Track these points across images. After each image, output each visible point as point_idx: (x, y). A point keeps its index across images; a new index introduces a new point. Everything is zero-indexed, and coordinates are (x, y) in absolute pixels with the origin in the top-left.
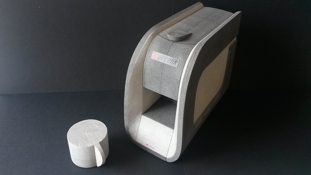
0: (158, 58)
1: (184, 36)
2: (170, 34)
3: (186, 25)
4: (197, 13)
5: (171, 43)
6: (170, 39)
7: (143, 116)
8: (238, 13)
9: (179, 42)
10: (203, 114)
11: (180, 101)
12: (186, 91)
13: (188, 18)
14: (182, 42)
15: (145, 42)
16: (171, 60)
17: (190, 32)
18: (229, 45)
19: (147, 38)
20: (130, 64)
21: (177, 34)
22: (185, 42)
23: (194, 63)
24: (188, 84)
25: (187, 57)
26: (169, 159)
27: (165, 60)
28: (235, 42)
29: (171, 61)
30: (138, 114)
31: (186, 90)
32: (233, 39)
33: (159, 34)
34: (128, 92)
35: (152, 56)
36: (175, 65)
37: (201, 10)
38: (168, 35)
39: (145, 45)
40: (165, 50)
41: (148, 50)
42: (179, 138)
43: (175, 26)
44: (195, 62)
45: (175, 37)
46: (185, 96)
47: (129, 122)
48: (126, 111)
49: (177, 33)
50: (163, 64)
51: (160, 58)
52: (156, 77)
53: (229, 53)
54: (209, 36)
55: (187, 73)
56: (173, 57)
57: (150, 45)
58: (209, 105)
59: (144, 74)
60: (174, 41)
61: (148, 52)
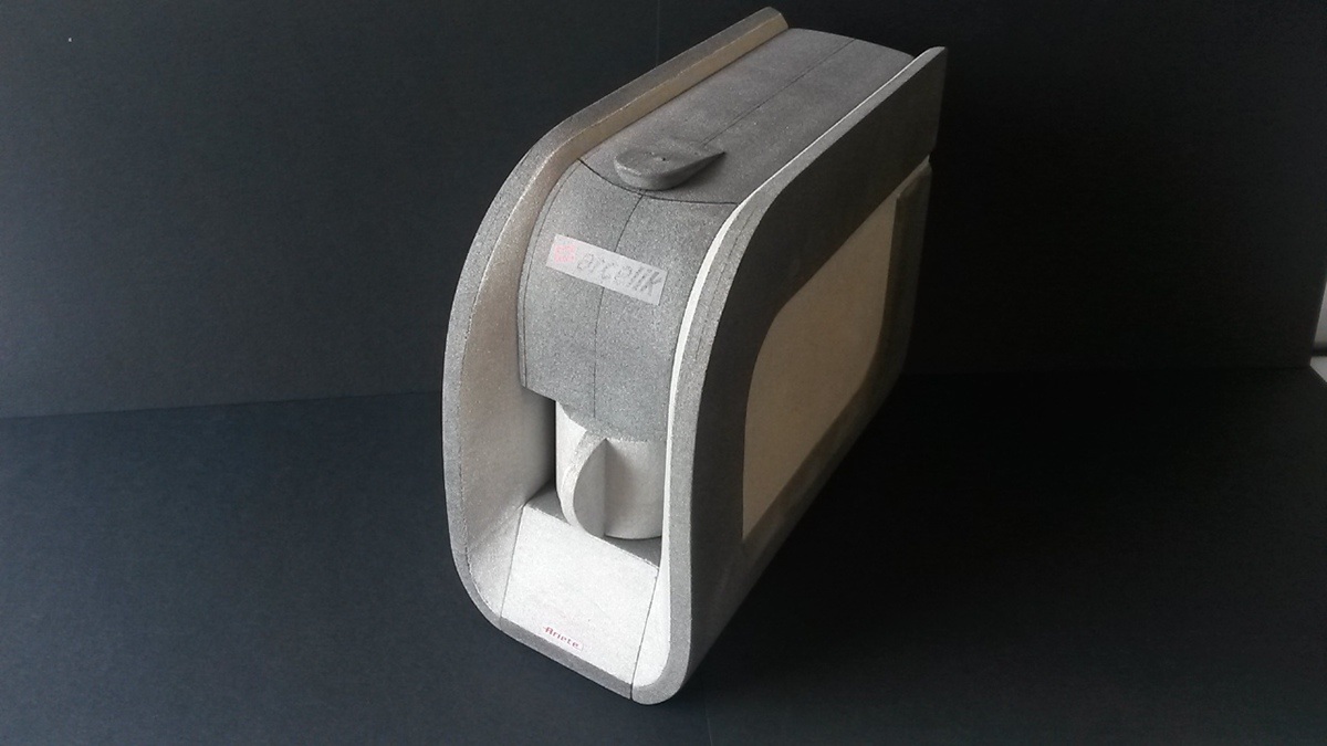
0: (576, 265)
1: (686, 169)
2: (624, 158)
3: (701, 114)
4: (755, 56)
5: (634, 197)
6: (627, 179)
7: (527, 509)
8: (930, 54)
9: (665, 196)
10: (788, 490)
11: (673, 449)
12: (698, 409)
13: (713, 82)
14: (679, 193)
15: (521, 194)
16: (634, 273)
17: (720, 146)
18: (897, 194)
19: (529, 176)
20: (460, 289)
21: (659, 159)
22: (691, 195)
23: (729, 287)
24: (703, 379)
25: (698, 259)
26: (644, 690)
27: (606, 274)
28: (921, 179)
29: (632, 276)
30: (505, 500)
31: (698, 405)
32: (913, 167)
33: (583, 158)
34: (455, 409)
35: (551, 257)
36: (649, 294)
37: (773, 42)
38: (619, 166)
39: (520, 209)
40: (605, 230)
41: (536, 231)
42: (678, 602)
43: (654, 119)
44: (730, 282)
45: (649, 171)
46: (694, 426)
47: (470, 538)
48: (452, 491)
49: (656, 156)
50: (600, 292)
51: (586, 265)
52: (572, 345)
53: (895, 226)
54: (794, 167)
55: (697, 330)
56: (637, 258)
57: (545, 209)
58: (816, 452)
59: (521, 331)
60: (647, 190)
61: (533, 238)
